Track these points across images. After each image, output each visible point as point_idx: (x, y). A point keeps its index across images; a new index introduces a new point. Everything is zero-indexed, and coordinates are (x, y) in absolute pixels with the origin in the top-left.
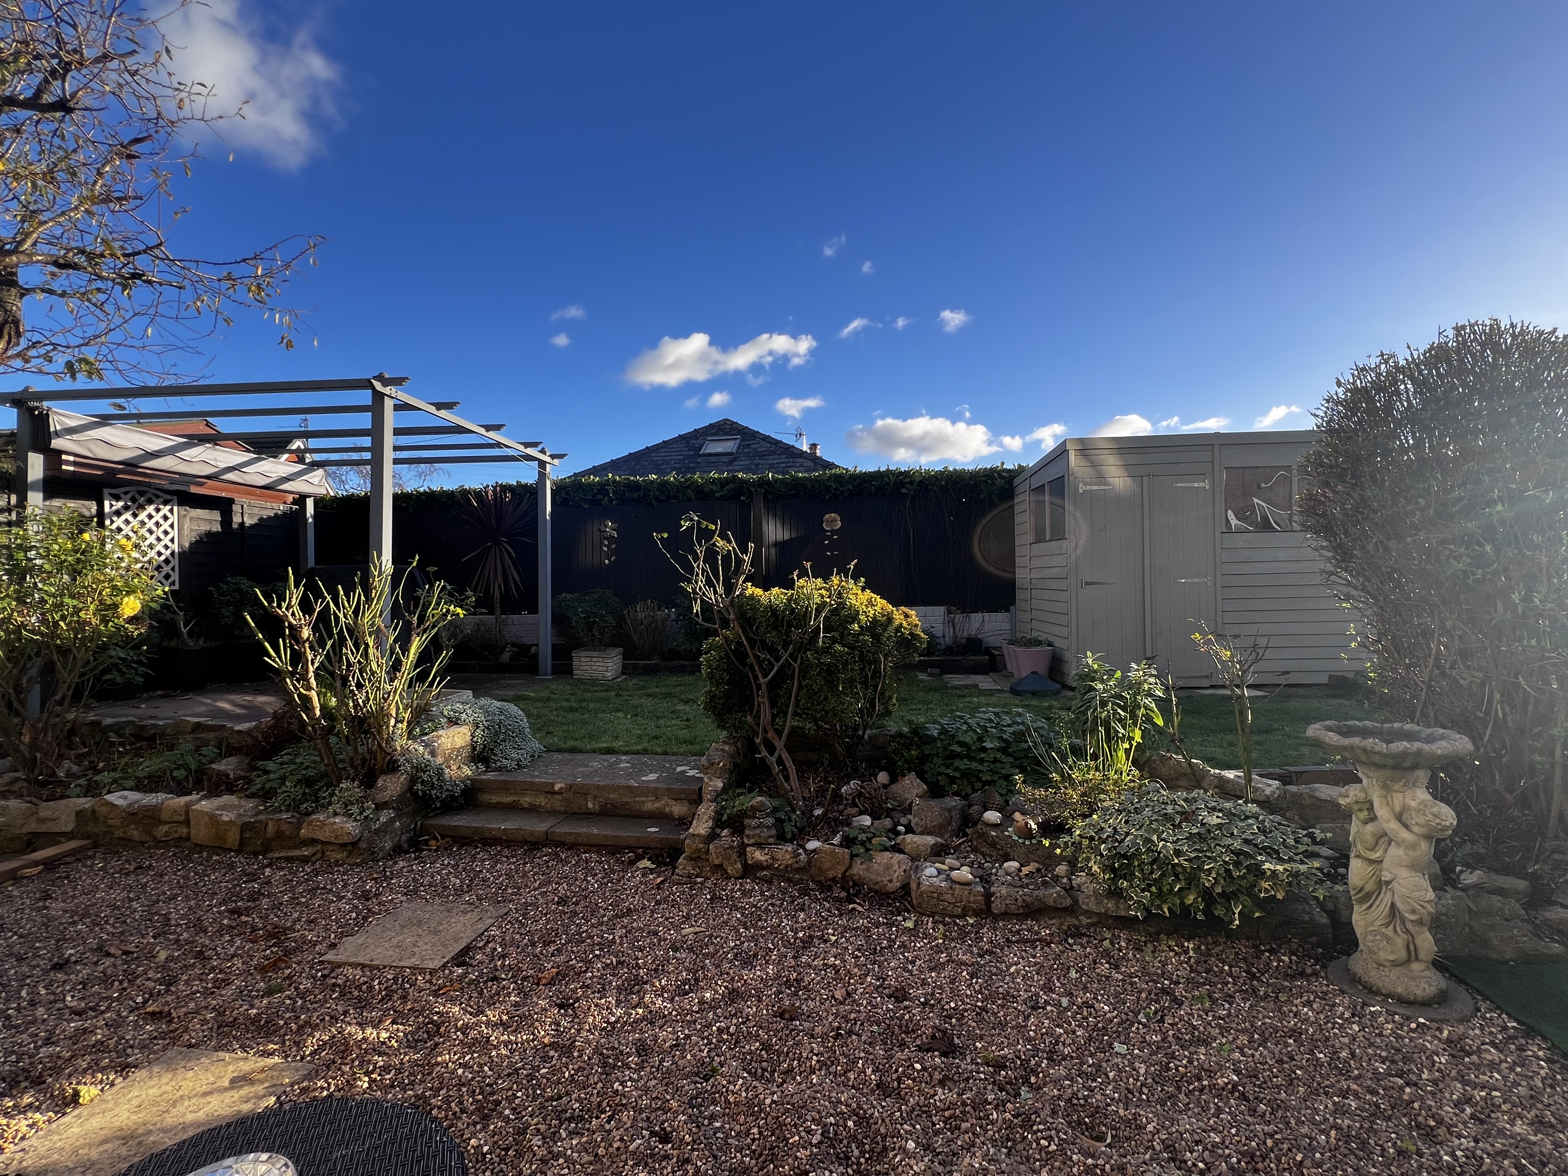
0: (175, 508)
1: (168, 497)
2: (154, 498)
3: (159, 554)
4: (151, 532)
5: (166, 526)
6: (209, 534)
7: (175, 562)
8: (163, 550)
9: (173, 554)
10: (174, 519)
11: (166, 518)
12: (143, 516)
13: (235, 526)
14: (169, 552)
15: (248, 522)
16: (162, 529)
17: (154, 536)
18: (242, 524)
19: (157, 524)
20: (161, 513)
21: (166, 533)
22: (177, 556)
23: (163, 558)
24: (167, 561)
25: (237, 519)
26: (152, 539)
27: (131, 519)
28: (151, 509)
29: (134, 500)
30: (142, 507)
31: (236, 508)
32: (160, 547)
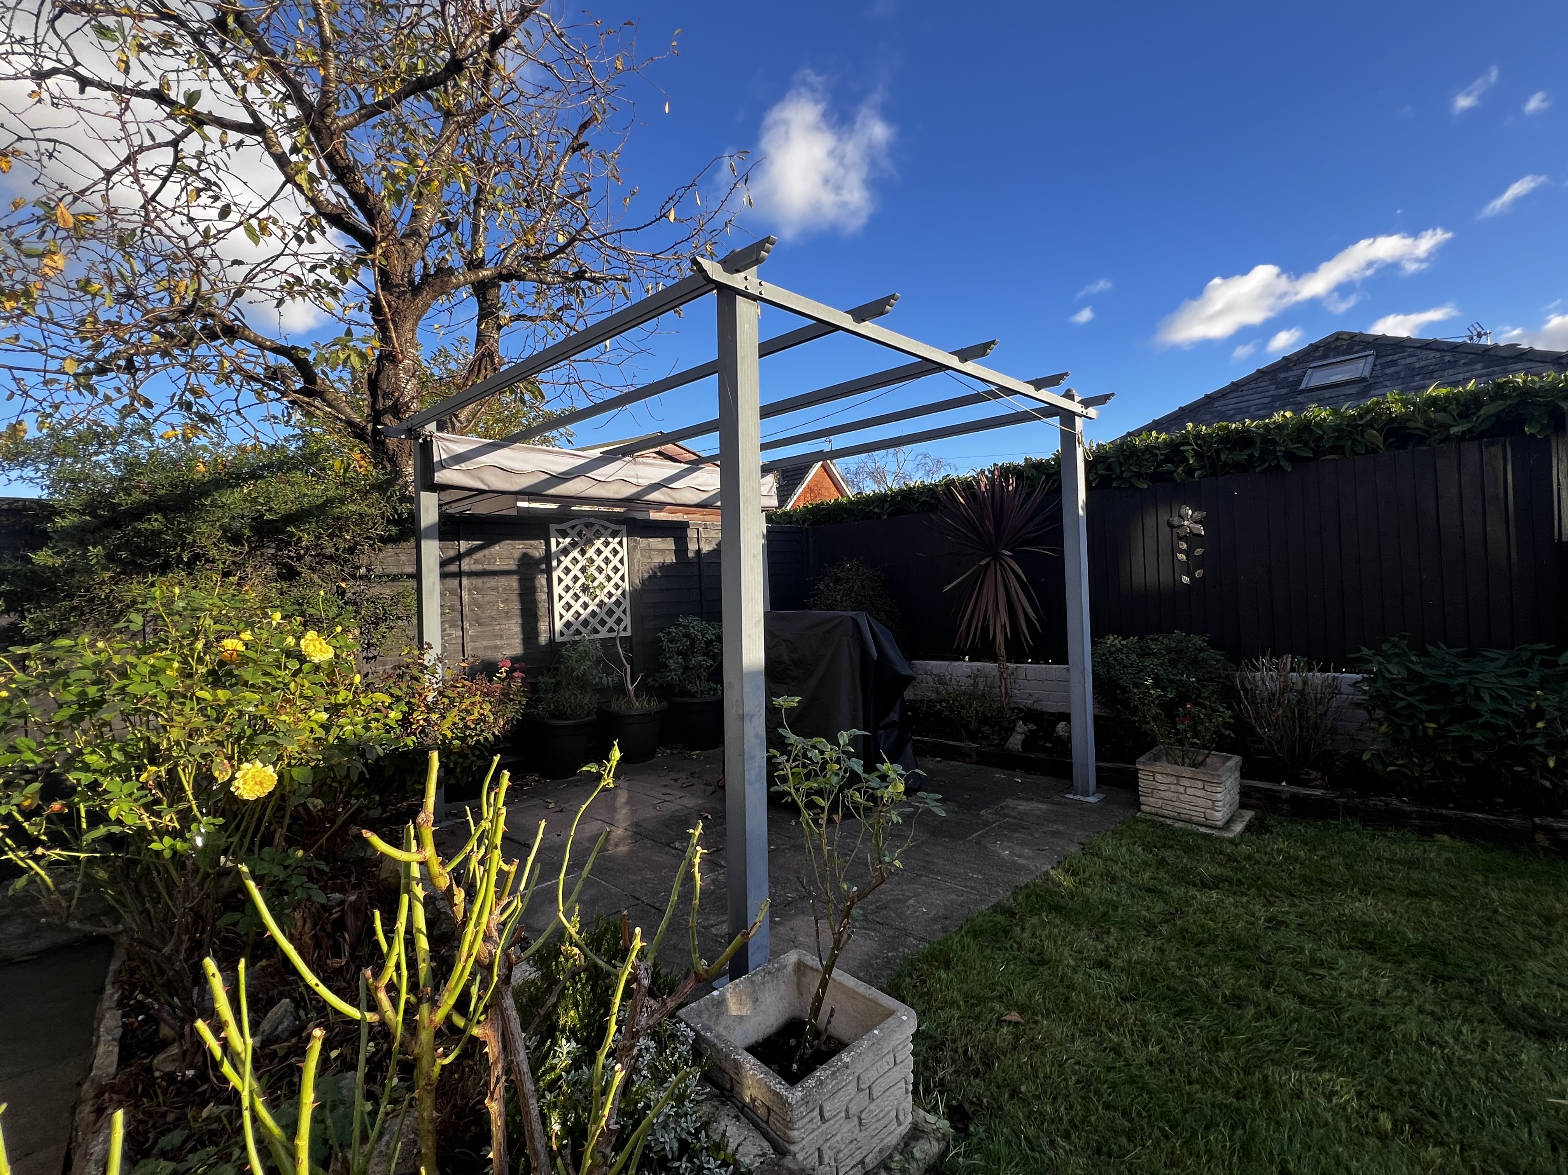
0: (625, 540)
1: (617, 527)
2: (602, 531)
3: (610, 595)
4: (600, 570)
5: (615, 561)
6: (663, 567)
7: (626, 604)
8: (613, 591)
9: (623, 594)
10: (623, 552)
11: (615, 552)
12: (591, 553)
13: (691, 555)
14: (620, 591)
15: (706, 548)
16: (611, 566)
17: (603, 575)
18: (699, 551)
19: (607, 561)
20: (610, 547)
21: (616, 570)
22: (627, 596)
23: (614, 599)
24: (618, 603)
25: (692, 547)
26: (601, 578)
27: (579, 557)
28: (599, 543)
29: (580, 534)
30: (590, 542)
31: (691, 533)
32: (610, 587)
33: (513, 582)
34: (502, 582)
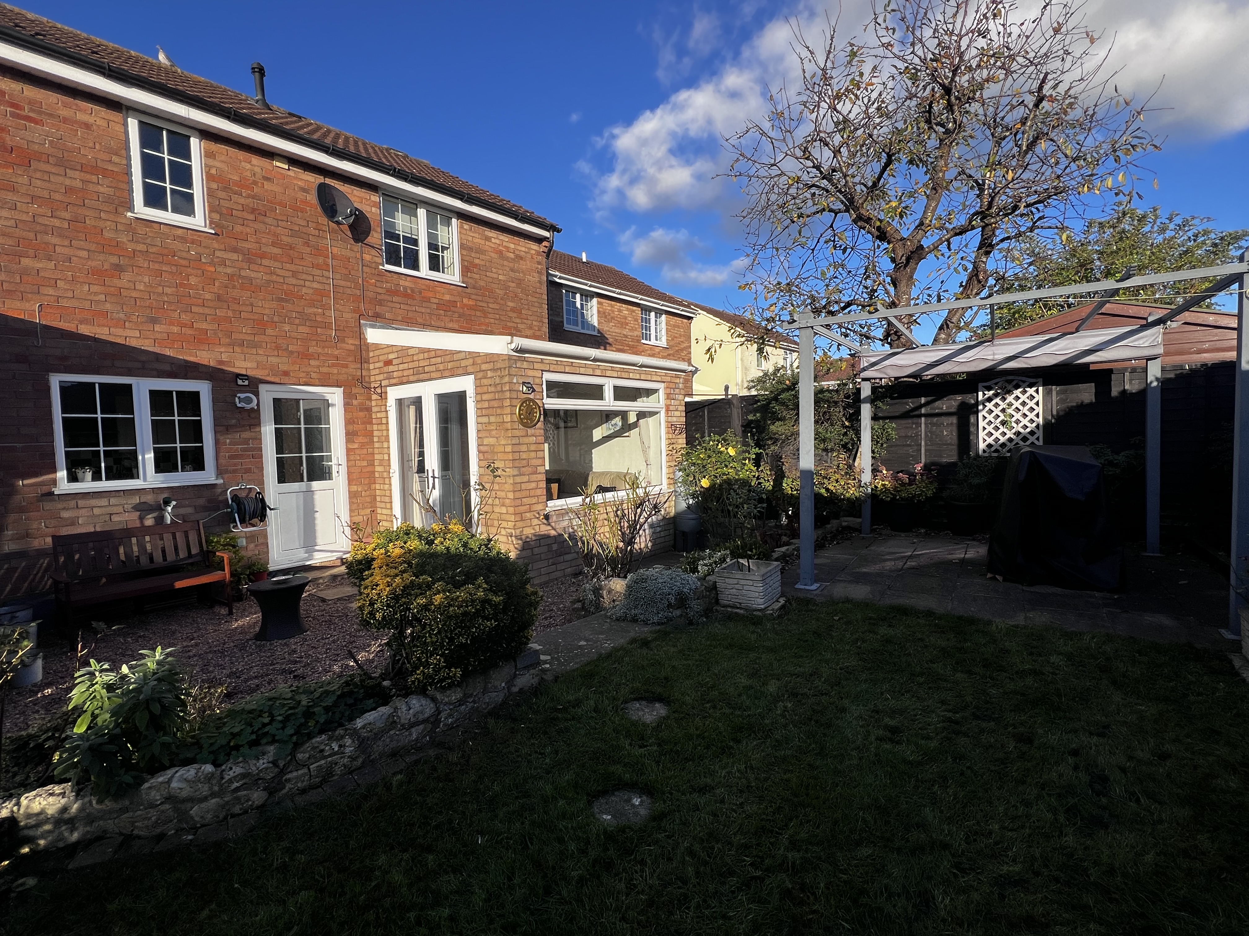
0: (1041, 389)
1: (1034, 381)
3: (1025, 427)
4: (1018, 410)
5: (1031, 404)
7: (1040, 433)
8: (1028, 424)
9: (1038, 427)
10: (1039, 397)
11: (1032, 397)
12: (1010, 398)
13: (1113, 395)
16: (1028, 407)
17: (1020, 413)
18: (1123, 392)
19: (1024, 404)
20: (1027, 394)
21: (1032, 410)
22: (1041, 428)
23: (1028, 430)
24: (1032, 433)
26: (1018, 416)
27: (1000, 402)
28: (1018, 392)
29: (1003, 388)
30: (1009, 392)
32: (1025, 422)
33: (954, 420)
34: (946, 421)
